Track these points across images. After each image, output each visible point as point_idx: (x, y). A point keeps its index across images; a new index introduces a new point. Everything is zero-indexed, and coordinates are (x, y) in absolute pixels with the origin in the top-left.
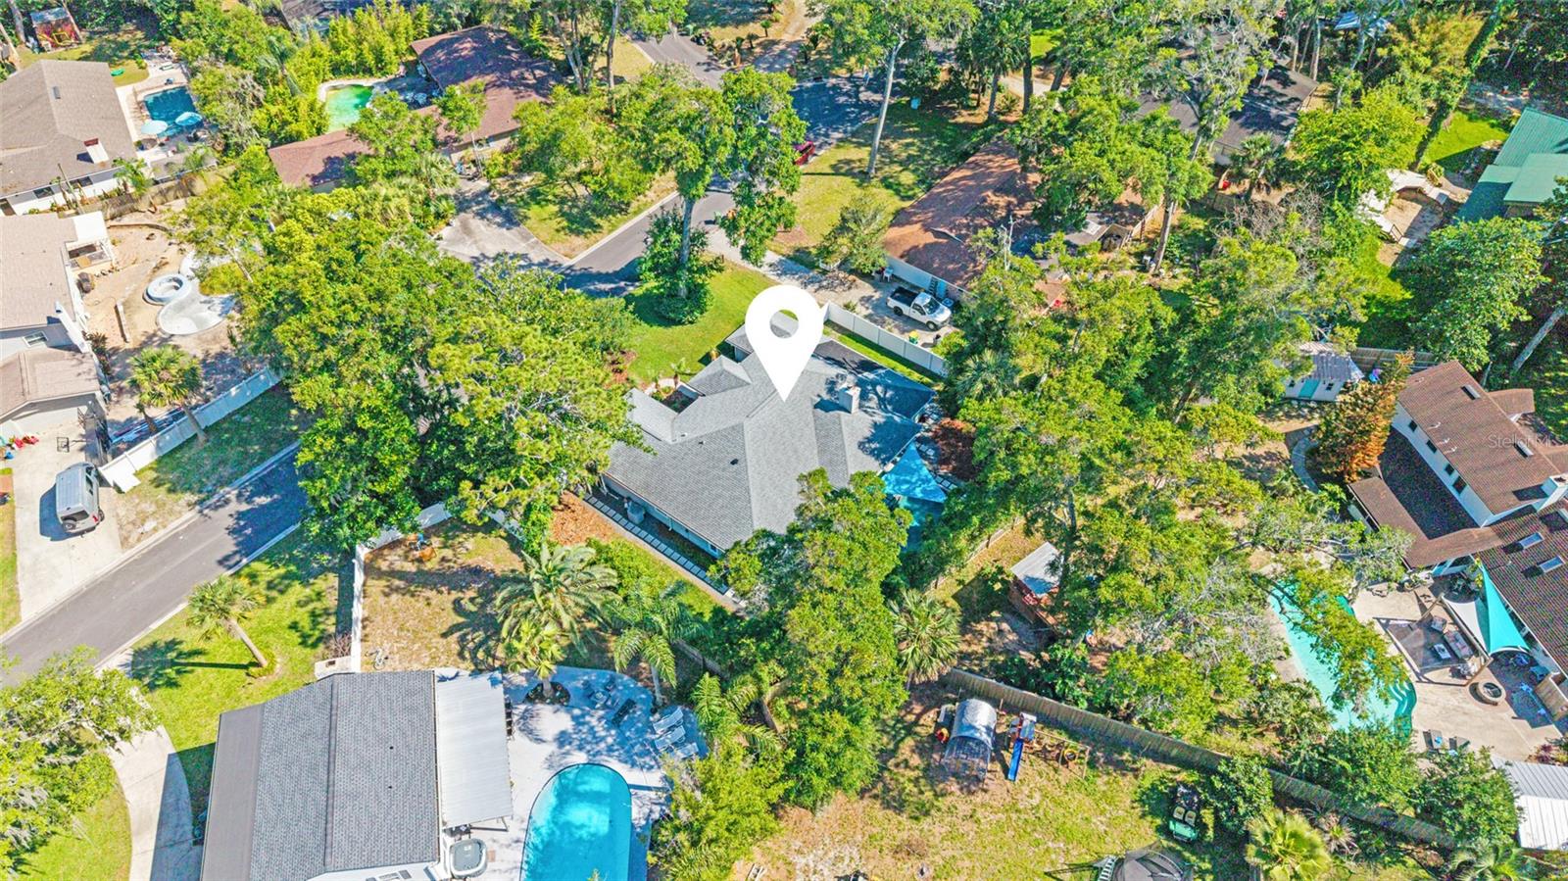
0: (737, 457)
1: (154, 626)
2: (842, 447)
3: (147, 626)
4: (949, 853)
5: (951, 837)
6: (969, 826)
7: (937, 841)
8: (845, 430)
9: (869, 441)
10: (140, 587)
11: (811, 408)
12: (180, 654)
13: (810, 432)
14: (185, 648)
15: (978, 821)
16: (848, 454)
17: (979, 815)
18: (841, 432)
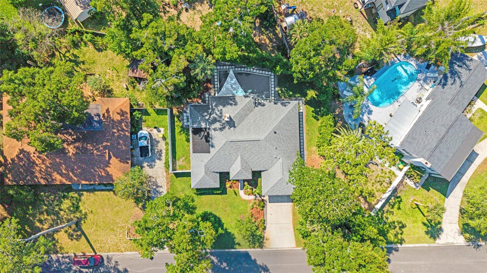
0: (273, 133)
1: (426, 245)
2: (242, 109)
3: (429, 247)
4: (324, 9)
5: (321, 11)
6: (314, 9)
7: (324, 13)
8: (236, 112)
9: (231, 104)
10: (423, 263)
11: (237, 128)
12: (428, 227)
13: (244, 123)
14: (425, 229)
15: (312, 8)
16: (242, 106)
17: (310, 9)
18: (238, 113)
